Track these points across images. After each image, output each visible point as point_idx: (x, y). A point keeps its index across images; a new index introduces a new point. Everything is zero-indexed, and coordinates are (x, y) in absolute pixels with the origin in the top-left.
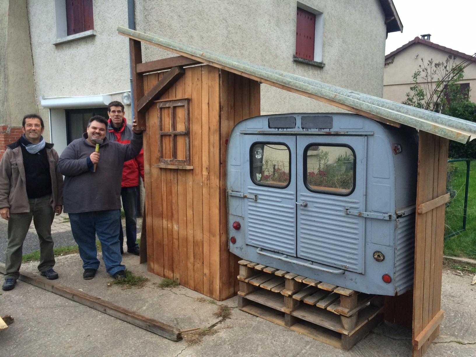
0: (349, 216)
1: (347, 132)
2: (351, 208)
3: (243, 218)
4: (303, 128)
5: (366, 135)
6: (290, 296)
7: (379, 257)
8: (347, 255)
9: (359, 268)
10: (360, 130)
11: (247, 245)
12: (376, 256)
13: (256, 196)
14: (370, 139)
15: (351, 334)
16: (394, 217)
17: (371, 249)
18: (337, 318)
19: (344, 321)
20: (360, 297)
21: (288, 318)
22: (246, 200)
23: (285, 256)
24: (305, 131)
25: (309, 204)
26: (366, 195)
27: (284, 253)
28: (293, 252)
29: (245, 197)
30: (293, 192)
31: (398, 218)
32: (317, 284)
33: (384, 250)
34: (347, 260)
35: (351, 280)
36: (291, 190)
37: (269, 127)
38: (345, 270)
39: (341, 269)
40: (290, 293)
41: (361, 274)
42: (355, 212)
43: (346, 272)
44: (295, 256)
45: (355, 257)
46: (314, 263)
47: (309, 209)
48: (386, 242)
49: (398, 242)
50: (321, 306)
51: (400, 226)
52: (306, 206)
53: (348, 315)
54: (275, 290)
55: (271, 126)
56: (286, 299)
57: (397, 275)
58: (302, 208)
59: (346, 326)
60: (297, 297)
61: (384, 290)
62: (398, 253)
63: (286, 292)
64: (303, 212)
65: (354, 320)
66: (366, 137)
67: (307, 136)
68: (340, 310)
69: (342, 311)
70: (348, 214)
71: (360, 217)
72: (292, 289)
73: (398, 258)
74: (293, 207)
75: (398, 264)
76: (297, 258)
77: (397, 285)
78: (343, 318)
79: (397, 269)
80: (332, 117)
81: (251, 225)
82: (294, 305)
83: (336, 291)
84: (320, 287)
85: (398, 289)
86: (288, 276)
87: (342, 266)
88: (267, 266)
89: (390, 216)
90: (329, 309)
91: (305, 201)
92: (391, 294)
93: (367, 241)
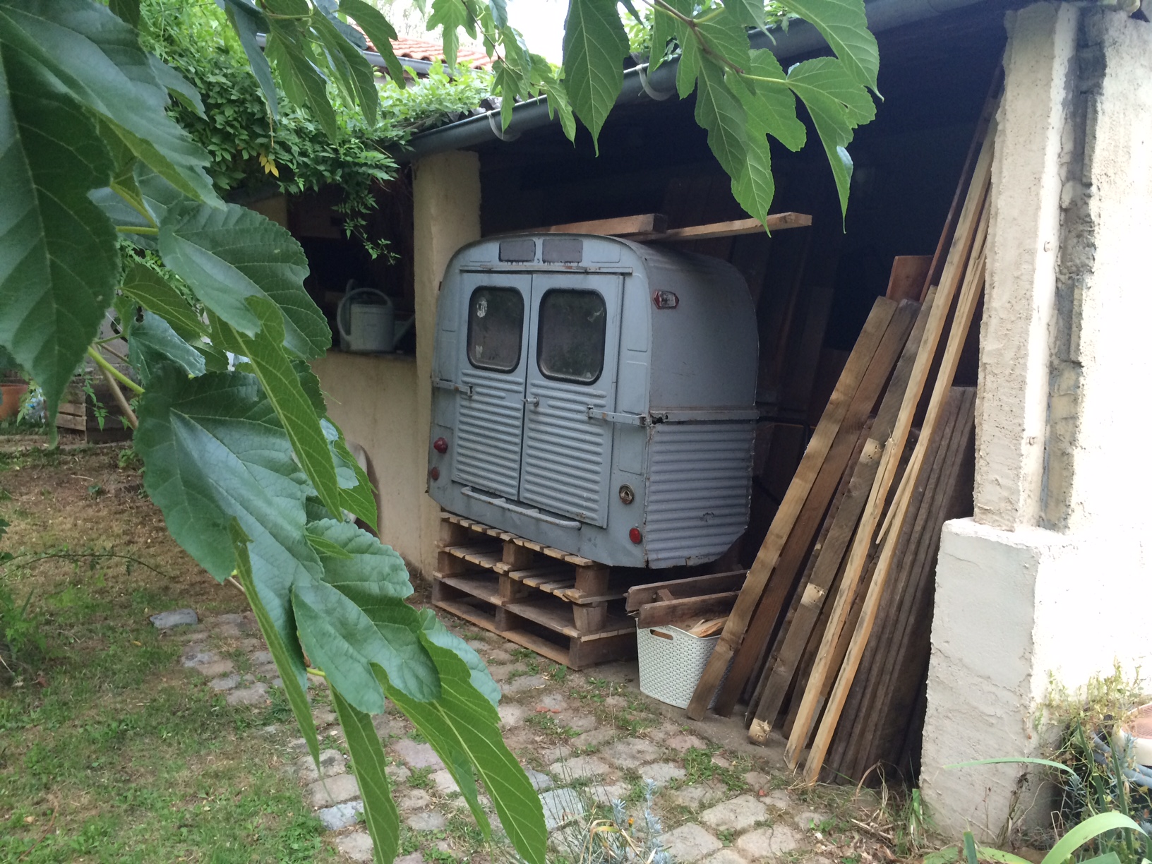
0: (592, 421)
1: (600, 268)
2: (596, 406)
3: (451, 429)
4: (544, 262)
5: (622, 274)
6: (506, 573)
7: (627, 495)
8: (585, 494)
9: (600, 521)
10: (617, 265)
11: (453, 482)
12: (623, 495)
13: (471, 388)
14: (628, 280)
15: (584, 639)
16: (649, 420)
17: (619, 480)
18: (565, 609)
19: (580, 616)
20: (598, 567)
21: (501, 616)
22: (458, 398)
23: (503, 499)
24: (546, 267)
25: (542, 400)
26: (617, 382)
27: (502, 494)
28: (514, 491)
29: (457, 390)
30: (522, 380)
31: (654, 423)
32: (542, 548)
33: (634, 484)
34: (585, 504)
35: (590, 540)
36: (518, 376)
37: (500, 260)
38: (582, 523)
39: (574, 520)
40: (506, 568)
41: (601, 528)
42: (597, 413)
43: (584, 529)
44: (516, 498)
45: (595, 497)
46: (541, 510)
47: (541, 409)
48: (637, 467)
49: (654, 468)
50: (546, 588)
51: (658, 438)
52: (536, 404)
53: (580, 601)
54: (486, 564)
55: (502, 258)
56: (501, 579)
57: (649, 527)
58: (532, 408)
59: (578, 623)
60: (515, 575)
61: (632, 557)
62: (653, 488)
63: (500, 567)
64: (533, 417)
65: (596, 614)
66: (621, 277)
67: (547, 276)
68: (569, 592)
69: (573, 594)
70: (590, 418)
71: (604, 422)
72: (512, 559)
73: (654, 498)
74: (520, 406)
75: (652, 507)
76: (519, 503)
77: (649, 547)
78: (575, 608)
79: (650, 518)
80: (582, 242)
81: (461, 443)
82: (514, 592)
83: (568, 559)
84: (547, 552)
85: (652, 556)
86: (505, 537)
87: (577, 514)
88: (478, 523)
89: (643, 419)
90: (558, 593)
91: (536, 395)
92: (640, 564)
93: (613, 467)
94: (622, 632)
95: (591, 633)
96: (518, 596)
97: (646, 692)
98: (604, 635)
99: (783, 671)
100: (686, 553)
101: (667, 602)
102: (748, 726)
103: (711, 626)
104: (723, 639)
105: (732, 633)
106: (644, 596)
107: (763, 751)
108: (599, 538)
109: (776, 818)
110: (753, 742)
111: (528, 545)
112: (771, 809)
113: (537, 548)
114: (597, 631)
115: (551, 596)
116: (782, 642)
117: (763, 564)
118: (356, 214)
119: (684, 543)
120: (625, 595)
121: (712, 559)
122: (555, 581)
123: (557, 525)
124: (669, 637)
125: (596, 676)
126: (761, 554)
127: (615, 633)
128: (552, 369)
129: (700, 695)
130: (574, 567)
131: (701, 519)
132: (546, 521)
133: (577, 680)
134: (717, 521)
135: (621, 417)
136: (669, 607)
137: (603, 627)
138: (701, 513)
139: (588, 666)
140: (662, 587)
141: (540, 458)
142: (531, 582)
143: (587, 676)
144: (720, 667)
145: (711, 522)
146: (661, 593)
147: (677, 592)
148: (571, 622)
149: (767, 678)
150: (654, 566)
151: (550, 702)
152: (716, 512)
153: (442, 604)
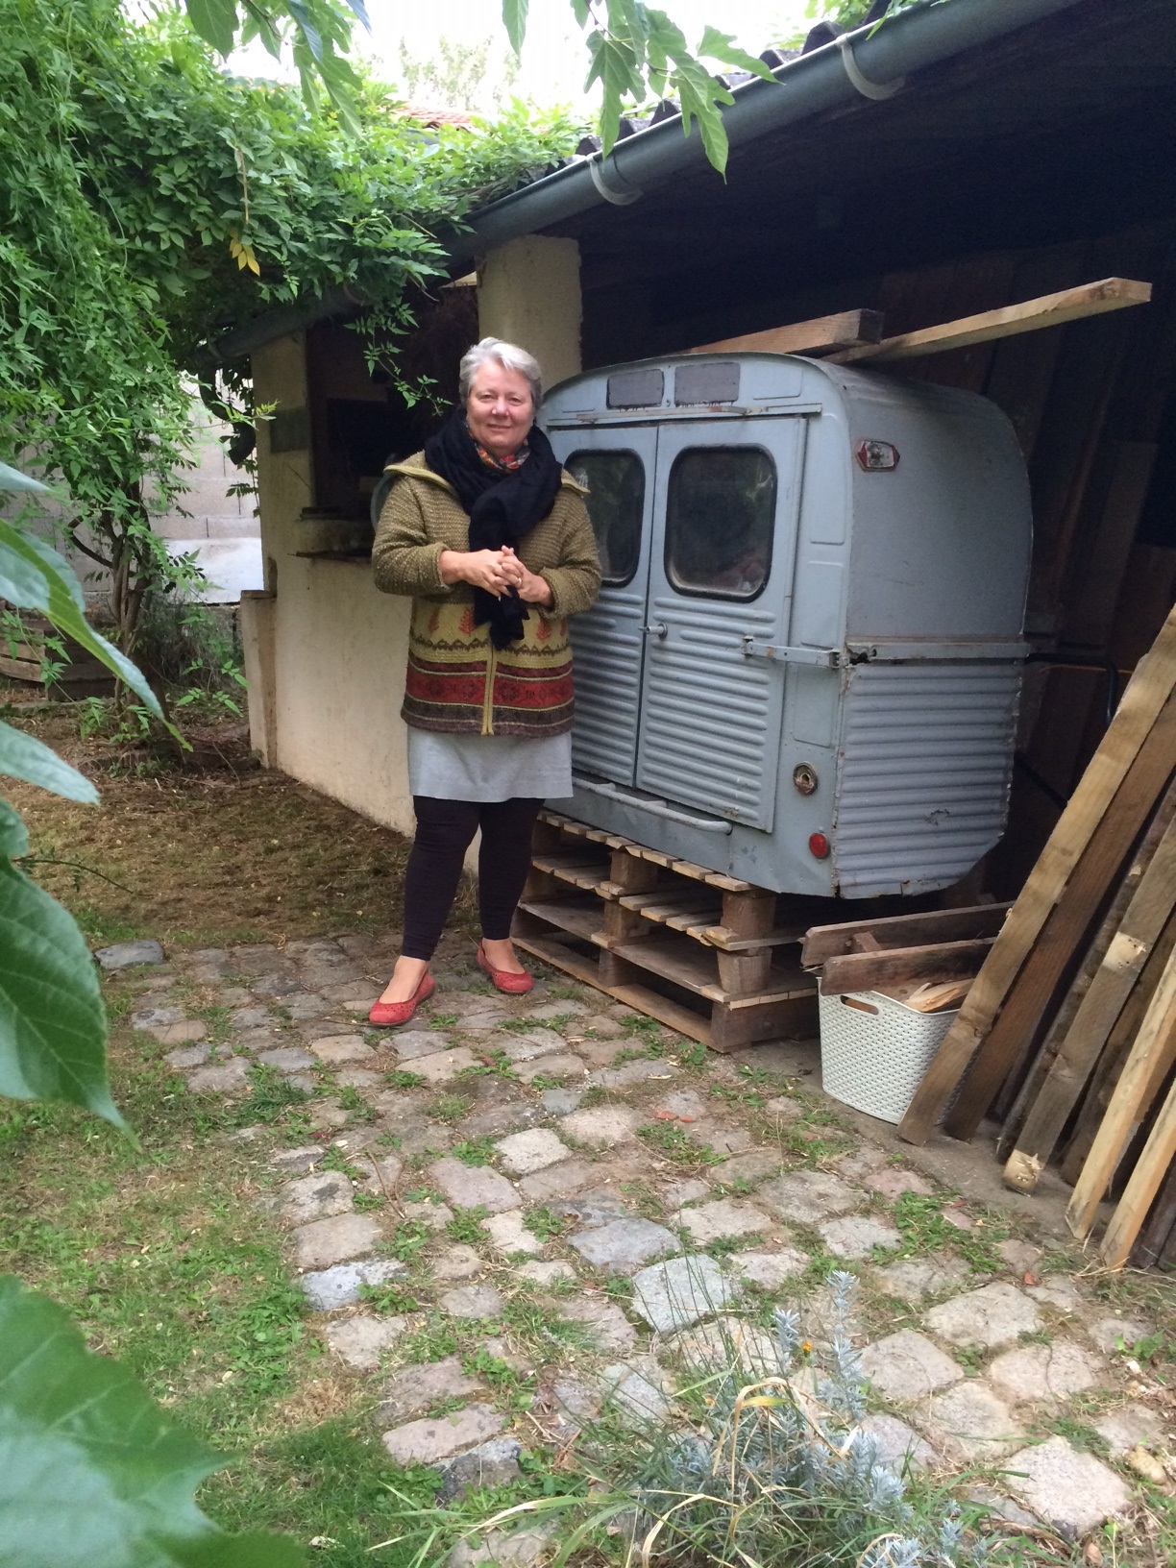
0: (751, 661)
1: (767, 409)
2: (759, 636)
4: (678, 404)
5: (805, 415)
6: (615, 899)
7: (806, 781)
8: (739, 778)
9: (760, 817)
10: (795, 401)
12: (799, 780)
14: (816, 427)
15: (734, 1005)
16: (844, 657)
17: (794, 755)
18: (706, 958)
19: (727, 968)
20: (759, 894)
21: (608, 965)
23: (611, 785)
24: (680, 412)
25: (672, 629)
26: (792, 597)
27: (610, 777)
28: (628, 773)
30: (640, 597)
31: (854, 662)
32: (670, 862)
33: (818, 762)
34: (738, 793)
35: (745, 851)
36: (634, 591)
37: (609, 406)
38: (732, 823)
39: (721, 819)
40: (616, 890)
41: (763, 832)
42: (759, 647)
43: (737, 832)
44: (629, 783)
45: (755, 783)
46: (669, 803)
47: (669, 643)
48: (823, 735)
49: (853, 737)
50: (676, 923)
51: (858, 688)
52: (663, 636)
53: (728, 947)
54: (585, 883)
55: (612, 403)
56: (608, 907)
57: (842, 833)
58: (656, 641)
59: (725, 980)
60: (629, 903)
61: (812, 880)
62: (851, 769)
63: (607, 890)
64: (657, 655)
65: (754, 967)
66: (803, 421)
67: (681, 426)
68: (712, 932)
69: (718, 935)
70: (748, 656)
71: (770, 662)
72: (624, 878)
73: (848, 785)
74: (638, 639)
75: (847, 801)
76: (635, 791)
77: (841, 864)
78: (720, 957)
79: (844, 817)
80: (738, 366)
82: (628, 928)
83: (710, 880)
84: (677, 868)
85: (845, 880)
86: (614, 843)
87: (726, 810)
88: (575, 821)
89: (835, 656)
90: (693, 932)
91: (662, 621)
92: (826, 891)
93: (785, 734)
94: (794, 995)
95: (744, 995)
96: (633, 933)
97: (833, 1093)
98: (765, 1000)
99: (1067, 1078)
100: (901, 874)
101: (870, 954)
102: (1004, 1158)
103: (942, 994)
104: (963, 1018)
105: (979, 1009)
106: (832, 943)
107: (1028, 1204)
108: (761, 849)
109: (1055, 1328)
110: (1011, 1187)
111: (649, 856)
112: (1047, 1310)
113: (663, 862)
114: (754, 993)
115: (683, 935)
116: (1065, 1028)
117: (1037, 898)
118: (383, 336)
119: (899, 859)
120: (801, 940)
121: (945, 884)
122: (693, 913)
123: (693, 826)
124: (873, 1010)
125: (755, 1063)
126: (1033, 881)
127: (783, 997)
128: (688, 577)
129: (922, 1105)
130: (719, 893)
131: (928, 820)
132: (677, 820)
133: (722, 1068)
134: (955, 824)
135: (799, 654)
136: (873, 962)
137: (764, 986)
138: (927, 811)
139: (740, 1047)
140: (862, 929)
141: (668, 721)
142: (653, 914)
143: (738, 1062)
144: (956, 1062)
145: (944, 824)
146: (859, 938)
147: (886, 938)
148: (715, 979)
149: (1038, 1085)
150: (848, 894)
151: (680, 1104)
152: (953, 809)
153: (520, 942)
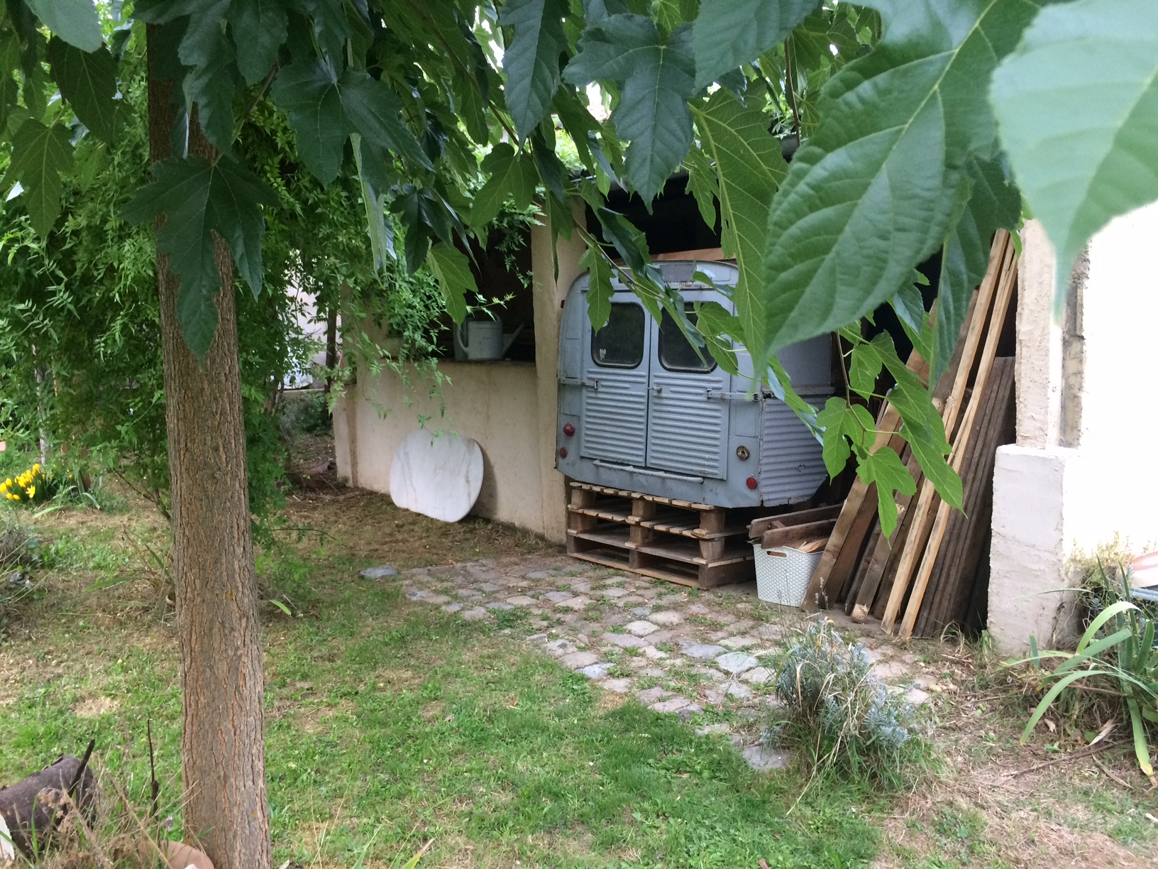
0: (711, 400)
2: (714, 389)
3: (579, 418)
6: (638, 524)
7: (743, 454)
8: (707, 456)
9: (720, 473)
11: (582, 457)
12: (740, 453)
13: (597, 382)
15: (710, 565)
16: (760, 396)
17: (736, 443)
18: (693, 545)
19: (705, 548)
20: (719, 510)
21: (634, 558)
22: (584, 391)
25: (664, 388)
27: (631, 463)
28: (641, 459)
29: (583, 385)
30: (645, 373)
31: (765, 398)
32: (670, 501)
33: (749, 444)
34: (707, 463)
35: (711, 490)
36: (642, 370)
38: (704, 478)
39: (697, 476)
40: (637, 519)
41: (722, 480)
42: (715, 394)
43: (706, 482)
44: (643, 464)
45: (716, 457)
46: (666, 471)
47: (663, 395)
48: (751, 432)
49: (766, 431)
50: (675, 530)
51: (767, 409)
52: (659, 391)
53: (707, 537)
54: (618, 518)
56: (632, 529)
57: (763, 476)
58: (656, 394)
59: (705, 554)
60: (646, 524)
61: (749, 499)
62: (766, 446)
63: (632, 520)
64: (657, 401)
65: (717, 547)
68: (696, 531)
69: (700, 532)
70: (709, 398)
71: (722, 400)
72: (641, 513)
73: (766, 453)
74: (645, 394)
75: (764, 461)
76: (646, 468)
77: (763, 490)
78: (701, 543)
79: (764, 468)
80: (695, 266)
81: (588, 426)
82: (644, 538)
83: (694, 506)
84: (675, 503)
85: (765, 498)
86: (634, 495)
87: (700, 472)
88: (607, 487)
89: (756, 396)
90: (687, 533)
91: (658, 384)
92: (756, 504)
93: (731, 433)
94: (734, 561)
95: (714, 561)
96: (646, 541)
97: (765, 599)
98: (723, 563)
99: (877, 569)
100: (788, 495)
101: (781, 529)
103: (814, 545)
104: (828, 551)
106: (762, 526)
107: (863, 626)
108: (720, 489)
109: (889, 658)
110: (855, 621)
111: (657, 499)
113: (666, 501)
114: (718, 560)
115: (680, 537)
117: (857, 494)
119: (787, 487)
120: (748, 526)
121: (806, 499)
122: (682, 526)
123: (685, 481)
124: (783, 555)
125: (724, 592)
126: (855, 486)
127: (729, 562)
128: (670, 363)
129: (810, 596)
130: (699, 512)
131: (796, 469)
132: (670, 478)
133: (706, 596)
134: (807, 471)
135: (736, 395)
136: (783, 532)
137: (721, 558)
138: (797, 465)
139: (713, 586)
140: (775, 519)
141: (663, 432)
142: (662, 528)
143: (714, 593)
144: (826, 570)
145: (803, 471)
146: (775, 523)
147: (786, 522)
148: (701, 556)
149: (862, 577)
150: (766, 505)
151: (696, 609)
152: (807, 464)
153: (576, 555)
